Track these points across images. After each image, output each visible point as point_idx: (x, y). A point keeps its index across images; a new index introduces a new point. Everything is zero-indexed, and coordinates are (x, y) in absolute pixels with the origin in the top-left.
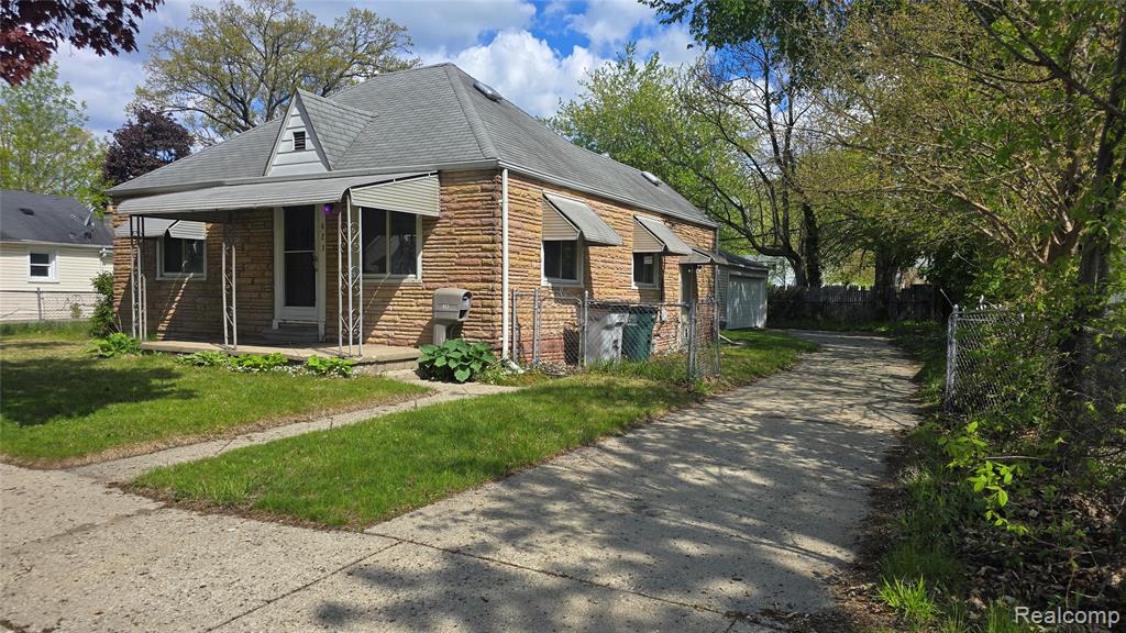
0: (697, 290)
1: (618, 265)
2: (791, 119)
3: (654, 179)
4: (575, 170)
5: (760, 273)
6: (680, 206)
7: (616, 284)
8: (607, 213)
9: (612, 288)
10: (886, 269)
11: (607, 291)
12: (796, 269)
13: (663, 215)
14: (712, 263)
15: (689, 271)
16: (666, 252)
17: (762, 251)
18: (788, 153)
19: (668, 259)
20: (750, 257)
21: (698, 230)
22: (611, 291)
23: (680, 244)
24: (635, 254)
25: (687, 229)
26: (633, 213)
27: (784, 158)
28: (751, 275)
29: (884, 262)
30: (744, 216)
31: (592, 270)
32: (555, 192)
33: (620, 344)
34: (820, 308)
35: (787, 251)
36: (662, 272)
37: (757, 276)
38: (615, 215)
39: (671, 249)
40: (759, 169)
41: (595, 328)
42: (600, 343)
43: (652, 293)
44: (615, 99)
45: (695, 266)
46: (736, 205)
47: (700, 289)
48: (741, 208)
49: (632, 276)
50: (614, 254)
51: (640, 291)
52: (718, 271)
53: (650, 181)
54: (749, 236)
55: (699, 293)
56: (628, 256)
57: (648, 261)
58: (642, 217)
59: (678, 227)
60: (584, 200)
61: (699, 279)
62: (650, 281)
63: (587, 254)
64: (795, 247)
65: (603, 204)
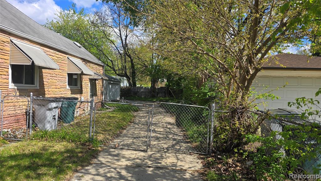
0: (96, 89)
1: (59, 78)
2: (126, 34)
3: (79, 45)
4: (34, 32)
5: (118, 82)
6: (89, 56)
7: (58, 87)
8: (53, 55)
9: (56, 88)
10: (154, 81)
11: (53, 90)
12: (129, 81)
13: (82, 59)
14: (102, 78)
15: (93, 82)
16: (82, 74)
17: (118, 75)
18: (126, 45)
19: (84, 76)
20: (114, 77)
21: (97, 66)
22: (56, 90)
23: (89, 71)
24: (69, 74)
25: (92, 65)
26: (67, 56)
27: (125, 46)
28: (115, 83)
29: (154, 80)
30: (113, 64)
31: (44, 80)
32: (19, 40)
33: (57, 118)
34: (136, 93)
35: (126, 75)
36: (81, 82)
37: (117, 83)
38: (58, 56)
39: (84, 72)
40: (117, 49)
41: (43, 110)
42: (45, 118)
43: (77, 90)
44: (68, 22)
45: (96, 80)
46: (110, 60)
47: (97, 88)
48: (111, 61)
49: (67, 83)
50: (57, 73)
51: (71, 90)
52: (104, 82)
53: (77, 45)
54: (114, 70)
55: (97, 90)
56: (65, 74)
57: (75, 77)
58: (72, 58)
59: (88, 64)
60: (39, 46)
61: (97, 85)
62: (76, 85)
63: (41, 73)
64: (128, 74)
65: (50, 50)
